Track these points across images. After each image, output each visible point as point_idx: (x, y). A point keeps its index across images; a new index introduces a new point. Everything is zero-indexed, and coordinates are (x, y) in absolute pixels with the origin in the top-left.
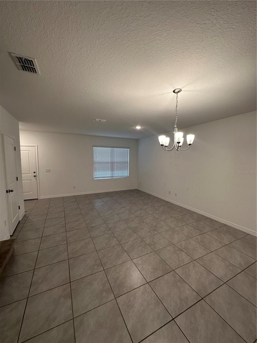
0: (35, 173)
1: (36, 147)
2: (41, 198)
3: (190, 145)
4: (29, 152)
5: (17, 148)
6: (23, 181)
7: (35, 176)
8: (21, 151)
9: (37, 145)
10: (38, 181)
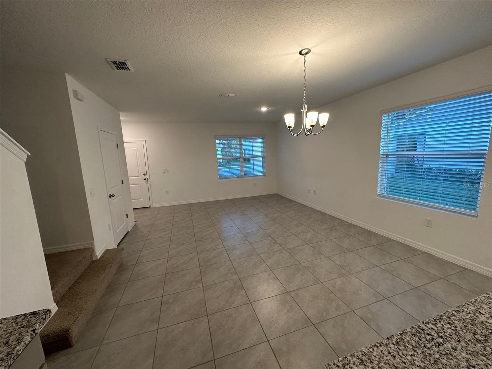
0: (144, 175)
1: (144, 142)
2: (154, 206)
3: (323, 126)
4: (136, 150)
5: (120, 145)
6: (130, 186)
7: (145, 179)
8: (125, 149)
9: (144, 140)
10: (149, 185)
